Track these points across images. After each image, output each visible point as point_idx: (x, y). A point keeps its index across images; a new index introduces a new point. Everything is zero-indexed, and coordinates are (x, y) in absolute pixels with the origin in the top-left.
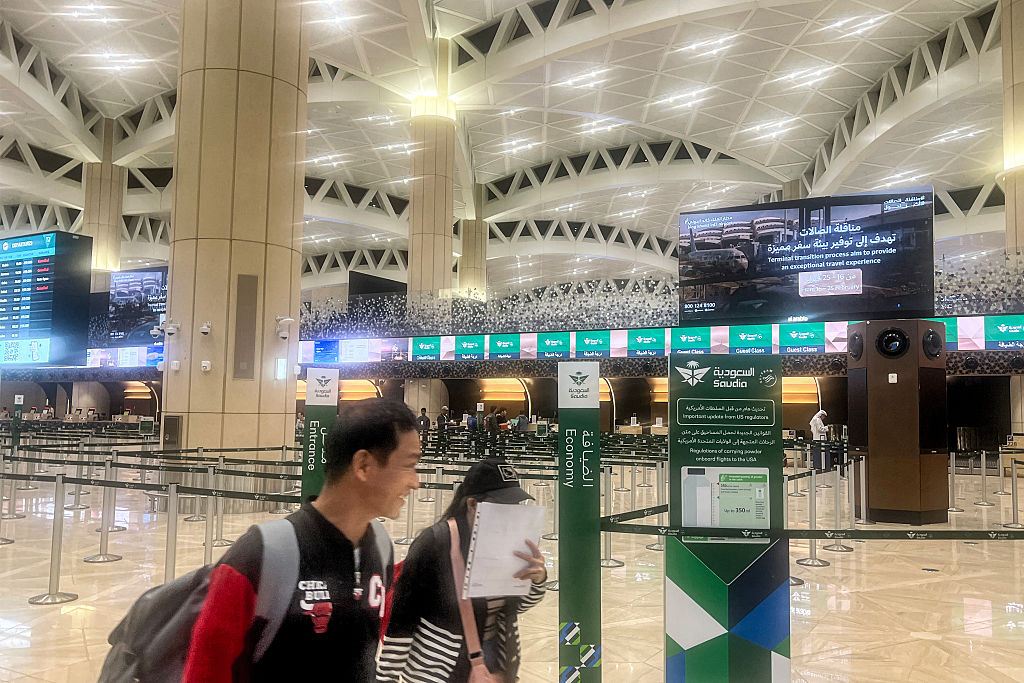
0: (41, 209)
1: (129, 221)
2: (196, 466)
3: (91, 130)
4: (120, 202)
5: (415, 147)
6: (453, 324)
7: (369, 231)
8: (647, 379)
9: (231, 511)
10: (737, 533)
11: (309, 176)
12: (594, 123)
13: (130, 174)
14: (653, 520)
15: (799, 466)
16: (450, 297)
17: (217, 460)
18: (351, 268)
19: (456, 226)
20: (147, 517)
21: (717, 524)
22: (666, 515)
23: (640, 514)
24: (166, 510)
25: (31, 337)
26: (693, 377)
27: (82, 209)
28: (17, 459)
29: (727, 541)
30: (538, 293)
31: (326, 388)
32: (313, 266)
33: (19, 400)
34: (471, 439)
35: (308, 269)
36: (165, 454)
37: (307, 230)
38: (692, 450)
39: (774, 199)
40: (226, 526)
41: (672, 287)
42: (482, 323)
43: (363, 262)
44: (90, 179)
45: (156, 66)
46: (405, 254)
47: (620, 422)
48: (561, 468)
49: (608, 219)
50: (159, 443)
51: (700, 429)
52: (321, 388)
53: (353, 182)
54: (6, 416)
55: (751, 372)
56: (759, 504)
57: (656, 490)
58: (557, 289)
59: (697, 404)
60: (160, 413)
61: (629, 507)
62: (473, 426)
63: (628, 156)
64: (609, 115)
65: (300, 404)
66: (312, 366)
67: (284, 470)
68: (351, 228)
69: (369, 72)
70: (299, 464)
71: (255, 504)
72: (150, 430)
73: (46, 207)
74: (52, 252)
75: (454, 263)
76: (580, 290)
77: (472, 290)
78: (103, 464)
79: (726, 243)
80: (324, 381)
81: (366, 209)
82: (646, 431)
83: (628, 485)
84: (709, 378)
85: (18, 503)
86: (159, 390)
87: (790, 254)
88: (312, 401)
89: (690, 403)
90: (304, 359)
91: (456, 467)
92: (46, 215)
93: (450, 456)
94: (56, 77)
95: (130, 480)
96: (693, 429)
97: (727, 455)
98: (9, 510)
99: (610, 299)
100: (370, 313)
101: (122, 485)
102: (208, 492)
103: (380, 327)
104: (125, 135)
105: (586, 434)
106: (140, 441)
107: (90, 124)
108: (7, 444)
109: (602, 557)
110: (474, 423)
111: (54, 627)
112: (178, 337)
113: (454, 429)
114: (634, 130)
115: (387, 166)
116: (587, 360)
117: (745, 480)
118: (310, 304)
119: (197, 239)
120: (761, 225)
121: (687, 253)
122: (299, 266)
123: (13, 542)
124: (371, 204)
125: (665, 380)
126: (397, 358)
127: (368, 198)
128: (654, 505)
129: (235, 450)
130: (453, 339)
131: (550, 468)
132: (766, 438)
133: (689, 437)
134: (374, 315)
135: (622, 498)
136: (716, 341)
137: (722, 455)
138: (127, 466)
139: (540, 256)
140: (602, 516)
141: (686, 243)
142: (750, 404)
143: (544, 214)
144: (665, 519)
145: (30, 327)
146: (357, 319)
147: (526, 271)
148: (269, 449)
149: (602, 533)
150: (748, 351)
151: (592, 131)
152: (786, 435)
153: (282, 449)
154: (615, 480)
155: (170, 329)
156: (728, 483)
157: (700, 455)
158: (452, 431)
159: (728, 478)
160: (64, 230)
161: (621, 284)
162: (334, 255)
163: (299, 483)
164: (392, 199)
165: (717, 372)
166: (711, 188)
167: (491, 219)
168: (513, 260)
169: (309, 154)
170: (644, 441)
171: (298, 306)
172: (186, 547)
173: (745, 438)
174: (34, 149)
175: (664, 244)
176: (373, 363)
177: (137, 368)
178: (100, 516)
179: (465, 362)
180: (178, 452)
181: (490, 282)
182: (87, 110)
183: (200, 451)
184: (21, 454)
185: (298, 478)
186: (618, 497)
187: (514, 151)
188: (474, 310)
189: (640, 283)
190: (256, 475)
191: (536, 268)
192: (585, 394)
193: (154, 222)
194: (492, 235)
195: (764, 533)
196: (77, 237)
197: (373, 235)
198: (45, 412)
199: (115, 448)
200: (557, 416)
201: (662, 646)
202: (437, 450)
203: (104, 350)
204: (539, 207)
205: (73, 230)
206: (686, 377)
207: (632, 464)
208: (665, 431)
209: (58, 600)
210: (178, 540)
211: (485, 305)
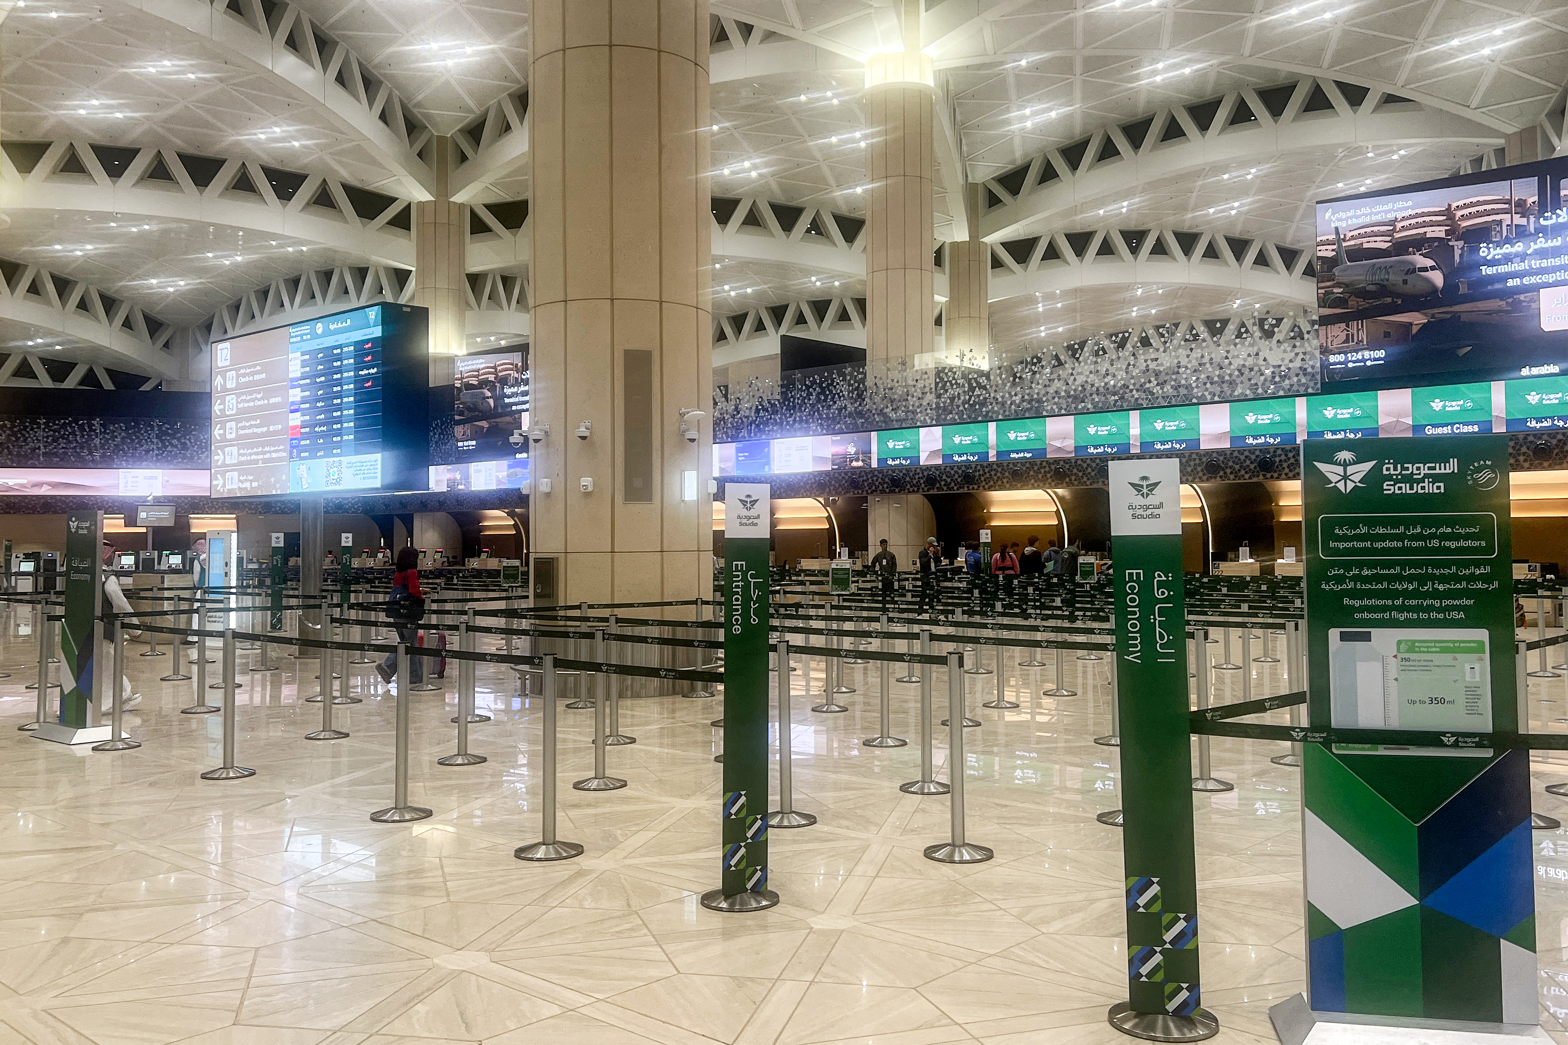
0: (361, 273)
1: (475, 280)
2: (578, 630)
3: (420, 155)
4: (462, 258)
5: (872, 136)
6: (938, 407)
7: (808, 272)
8: (1265, 482)
9: (629, 693)
10: (1432, 738)
11: (719, 195)
12: (1160, 66)
13: (473, 214)
14: (1283, 717)
15: (1548, 625)
16: (932, 365)
17: (606, 620)
18: (783, 330)
19: (939, 253)
20: (516, 703)
21: (1395, 723)
22: (1303, 708)
23: (1259, 706)
24: (540, 692)
25: (357, 453)
26: (1345, 478)
27: (414, 269)
28: (347, 621)
29: (1414, 752)
30: (1074, 351)
31: (753, 513)
32: (728, 331)
33: (347, 540)
34: (973, 585)
35: (721, 337)
36: (536, 612)
37: (718, 278)
38: (1346, 601)
39: (1491, 163)
40: (625, 716)
41: (1305, 327)
42: (983, 404)
43: (801, 320)
44: (421, 224)
45: (502, 55)
46: (861, 304)
47: (1220, 556)
48: (1120, 631)
49: (1188, 220)
50: (527, 597)
51: (1361, 565)
52: (745, 512)
53: (781, 199)
54: (332, 562)
55: (1452, 466)
56: (1472, 692)
57: (1286, 667)
58: (1105, 343)
59: (1353, 524)
60: (527, 554)
61: (1240, 694)
62: (975, 567)
63: (1222, 115)
64: (1188, 49)
65: (718, 536)
66: (733, 480)
67: (700, 634)
68: (782, 269)
69: (798, 24)
70: (719, 625)
71: (662, 684)
72: (515, 577)
73: (368, 269)
74: (377, 332)
75: (936, 313)
76: (1145, 342)
77: (967, 352)
78: (456, 628)
79: (1401, 247)
80: (749, 503)
81: (802, 239)
82: (1267, 571)
83: (1237, 658)
84: (1374, 479)
85: (352, 682)
86: (524, 521)
87: (1523, 257)
88: (735, 532)
89: (1341, 523)
90: (722, 470)
91: (951, 630)
92: (369, 280)
93: (942, 612)
94: (371, 84)
95: (493, 650)
96: (1347, 566)
97: (1410, 609)
98: (341, 691)
99: (1197, 353)
100: (813, 397)
101: (482, 657)
102: (596, 667)
103: (828, 418)
104: (464, 158)
105: (1159, 577)
106: (504, 594)
107: (418, 146)
108: (335, 601)
109: (1195, 773)
110: (977, 563)
111: (404, 853)
112: (548, 445)
113: (945, 572)
114: (1229, 69)
115: (832, 168)
116: (1160, 455)
117: (1445, 650)
118: (726, 387)
119: (566, 301)
120: (1466, 212)
121: (1330, 269)
122: (708, 333)
123: (347, 735)
124: (808, 231)
125: (1296, 485)
126: (855, 464)
127: (804, 222)
128: (1284, 691)
129: (631, 605)
130: (938, 431)
131: (1102, 631)
132: (1483, 578)
133: (1340, 580)
134: (819, 401)
135: (1228, 680)
136: (1388, 415)
137: (1401, 609)
138: (488, 630)
139: (1076, 290)
140: (1194, 709)
141: (1327, 252)
142: (1451, 522)
143: (1080, 222)
144: (1302, 715)
145: (356, 439)
146: (794, 407)
147: (1050, 317)
148: (678, 603)
149: (1194, 738)
150: (1446, 430)
151: (1158, 79)
152: (1520, 571)
153: (695, 602)
154: (1214, 652)
155: (537, 434)
156: (1412, 656)
157: (1362, 609)
158: (943, 574)
159: (1412, 646)
160: (392, 301)
161: (1216, 327)
162: (758, 313)
163: (721, 653)
164: (840, 220)
165: (1388, 469)
166: (1370, 155)
167: (994, 238)
168: (1031, 300)
169: (716, 162)
170: (1264, 588)
171: (709, 391)
172: (571, 745)
173: (1443, 579)
174: (348, 189)
175: (1289, 256)
176: (820, 473)
177: (494, 491)
178: (457, 700)
179: (959, 465)
180: (554, 609)
181: (994, 338)
182: (413, 127)
183: (584, 606)
184: (353, 614)
185: (719, 645)
186: (1220, 680)
187: (1029, 124)
188: (970, 384)
189: (1249, 324)
190: (663, 641)
191: (1070, 310)
192: (1156, 511)
193: (507, 281)
194: (997, 263)
195: (1481, 740)
196: (409, 310)
197: (813, 279)
198: (380, 555)
199: (471, 605)
200: (1110, 549)
201: (1302, 921)
202: (921, 604)
203: (449, 467)
204: (1074, 211)
205: (403, 300)
206: (1334, 478)
207: (1242, 625)
208: (1299, 570)
209: (407, 817)
210: (558, 735)
211: (987, 375)
